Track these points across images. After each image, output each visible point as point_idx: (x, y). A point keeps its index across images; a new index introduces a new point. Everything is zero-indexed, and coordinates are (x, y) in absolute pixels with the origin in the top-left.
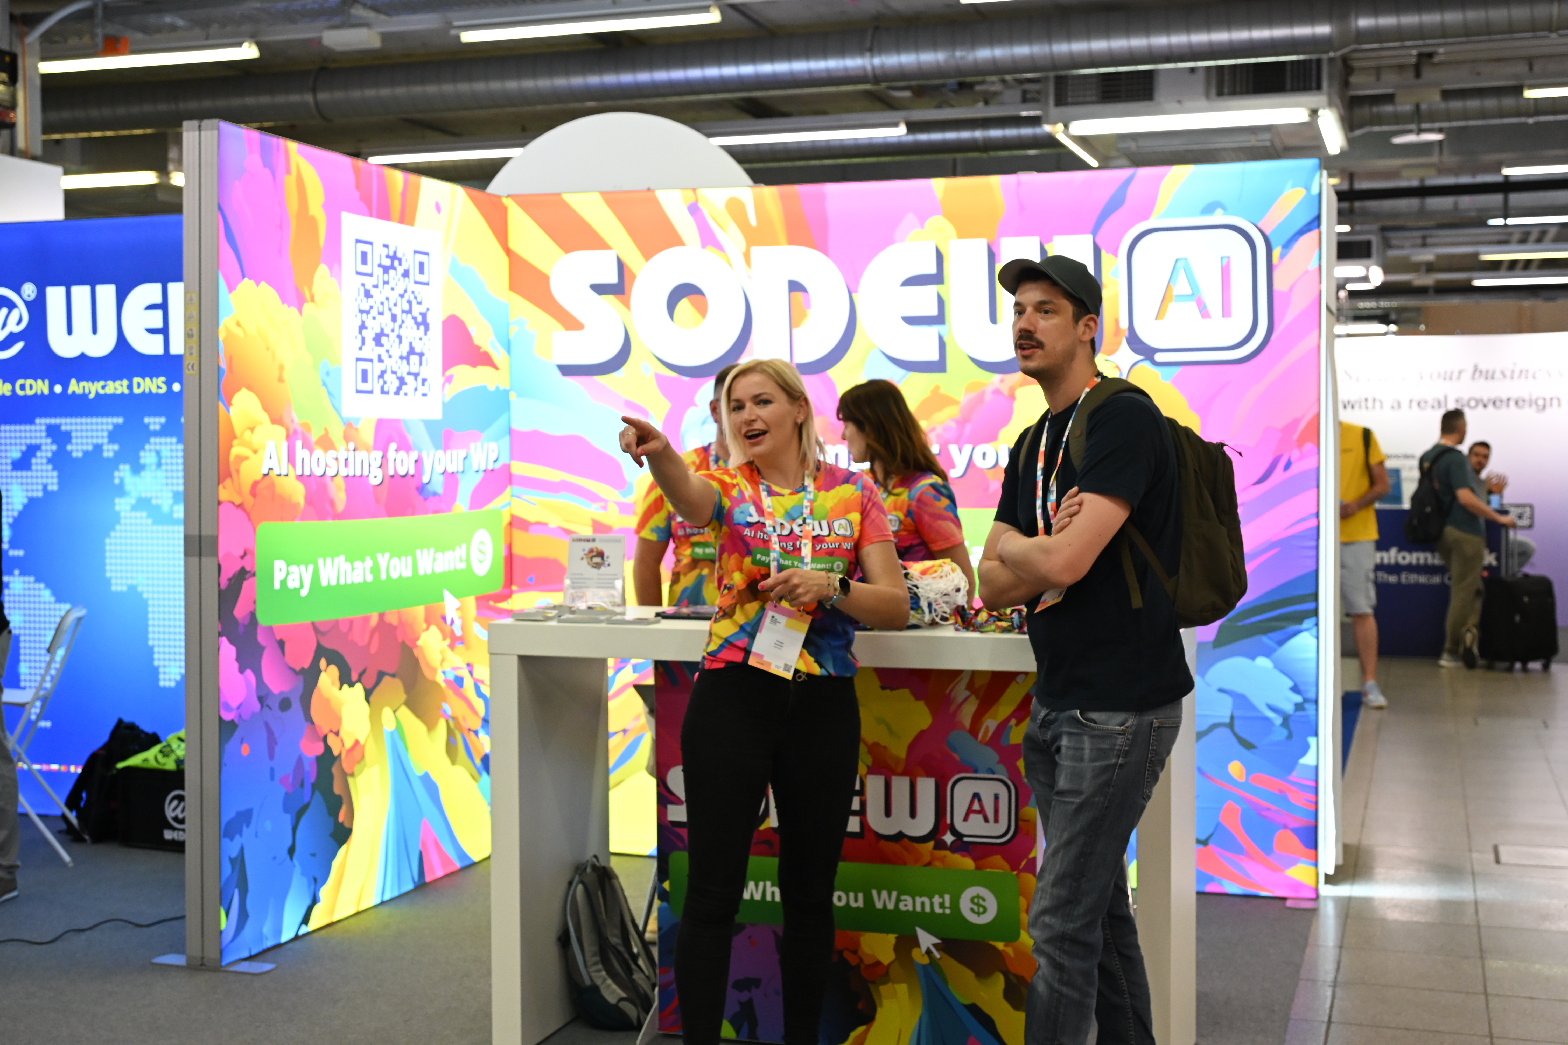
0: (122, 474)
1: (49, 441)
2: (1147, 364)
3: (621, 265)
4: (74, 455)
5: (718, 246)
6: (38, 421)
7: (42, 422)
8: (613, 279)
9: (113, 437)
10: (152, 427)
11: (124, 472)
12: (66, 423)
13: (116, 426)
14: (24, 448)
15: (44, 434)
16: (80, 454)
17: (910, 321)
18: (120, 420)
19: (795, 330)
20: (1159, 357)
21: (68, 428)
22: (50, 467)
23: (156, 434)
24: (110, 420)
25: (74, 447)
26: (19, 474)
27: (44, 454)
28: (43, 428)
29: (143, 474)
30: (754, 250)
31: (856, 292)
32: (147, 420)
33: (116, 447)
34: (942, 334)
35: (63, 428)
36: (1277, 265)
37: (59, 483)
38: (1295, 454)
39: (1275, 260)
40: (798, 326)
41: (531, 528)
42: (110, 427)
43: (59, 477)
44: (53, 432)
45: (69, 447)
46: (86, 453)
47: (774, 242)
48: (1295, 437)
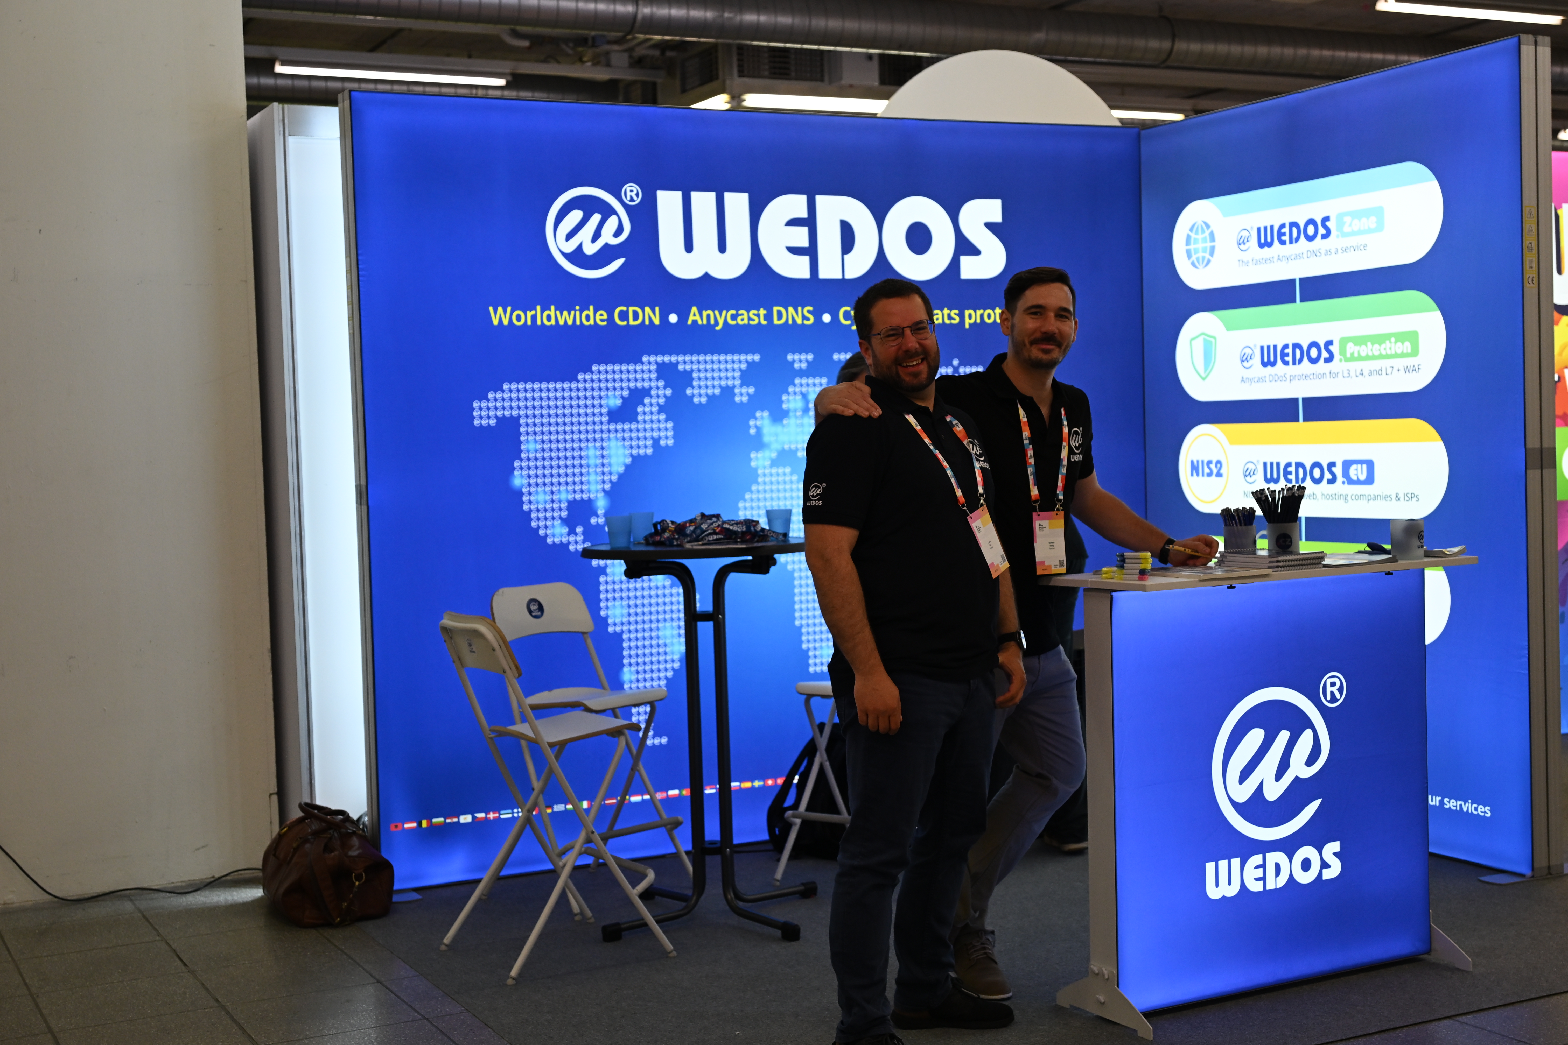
0: (758, 423)
1: (661, 383)
4: (696, 400)
6: (645, 359)
7: (651, 361)
9: (746, 378)
10: (796, 366)
11: (762, 419)
12: (684, 362)
13: (750, 364)
14: (626, 393)
15: (654, 376)
16: (704, 400)
18: (757, 357)
21: (688, 367)
22: (662, 417)
23: (802, 373)
24: (743, 357)
25: (696, 392)
26: (619, 426)
27: (654, 401)
28: (653, 367)
29: (785, 422)
32: (790, 357)
33: (751, 390)
35: (681, 367)
37: (674, 437)
42: (744, 366)
43: (674, 428)
44: (666, 372)
45: (689, 392)
46: (711, 398)
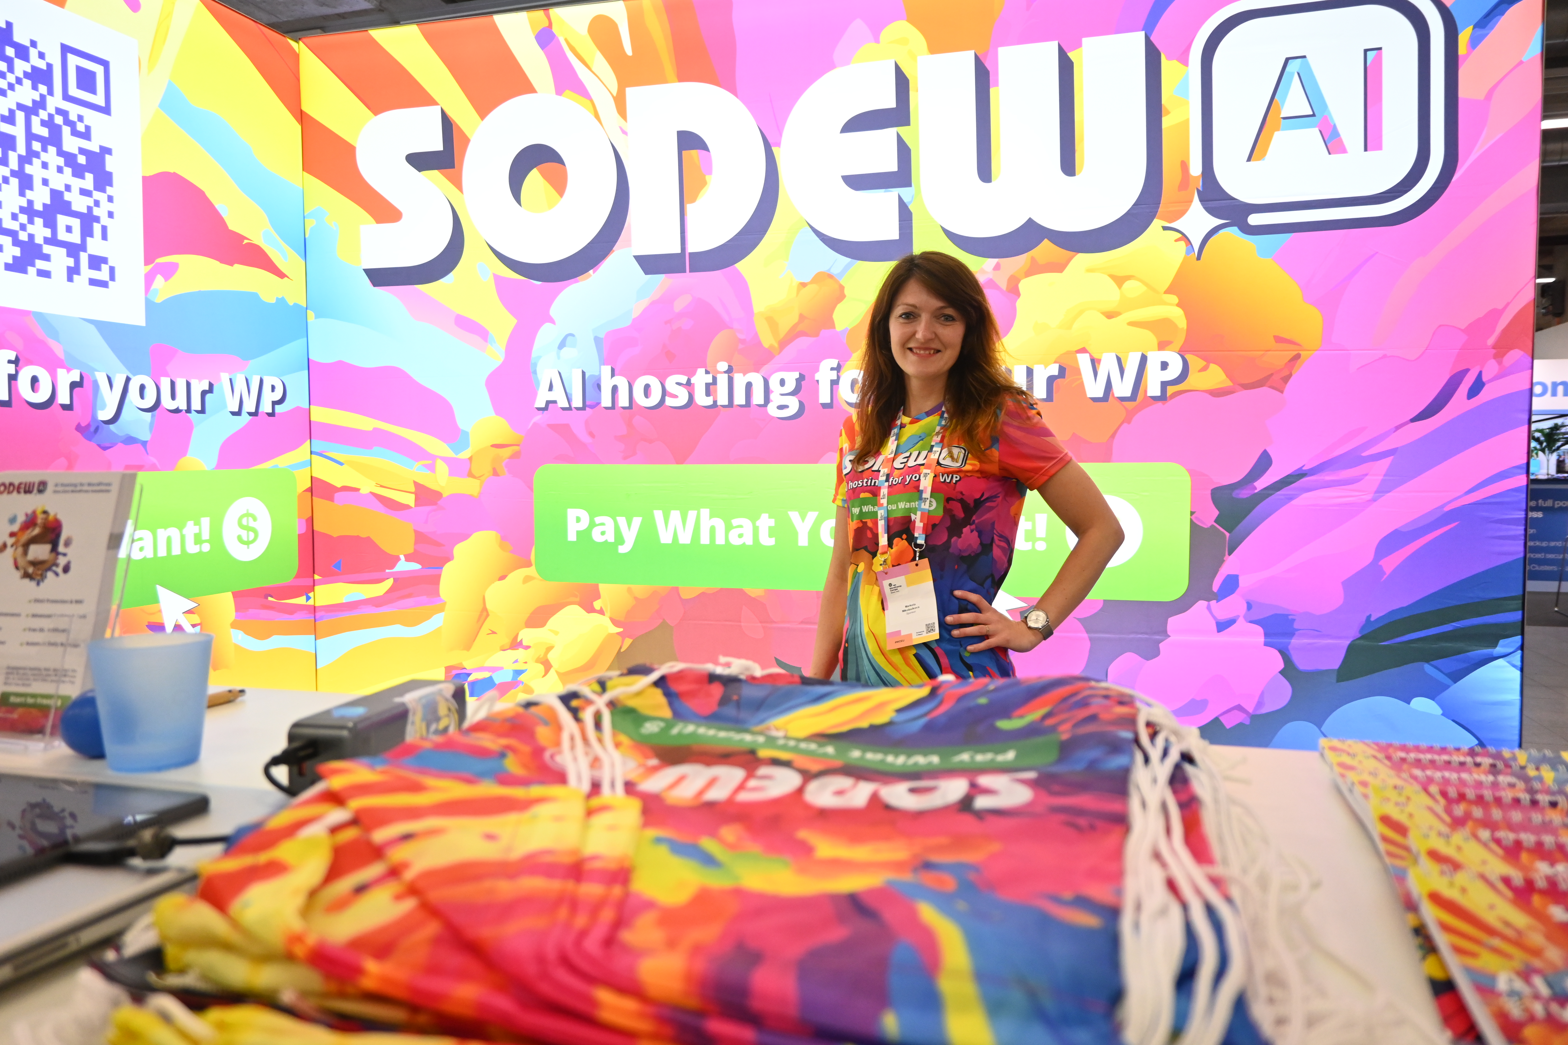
2: (1233, 232)
3: (447, 124)
5: (581, 90)
8: (438, 146)
17: (857, 182)
19: (689, 207)
20: (1255, 219)
30: (630, 91)
31: (778, 145)
34: (906, 200)
36: (1467, 56)
38: (1490, 369)
39: (1462, 49)
40: (693, 200)
41: (337, 495)
47: (659, 79)
48: (1491, 341)
